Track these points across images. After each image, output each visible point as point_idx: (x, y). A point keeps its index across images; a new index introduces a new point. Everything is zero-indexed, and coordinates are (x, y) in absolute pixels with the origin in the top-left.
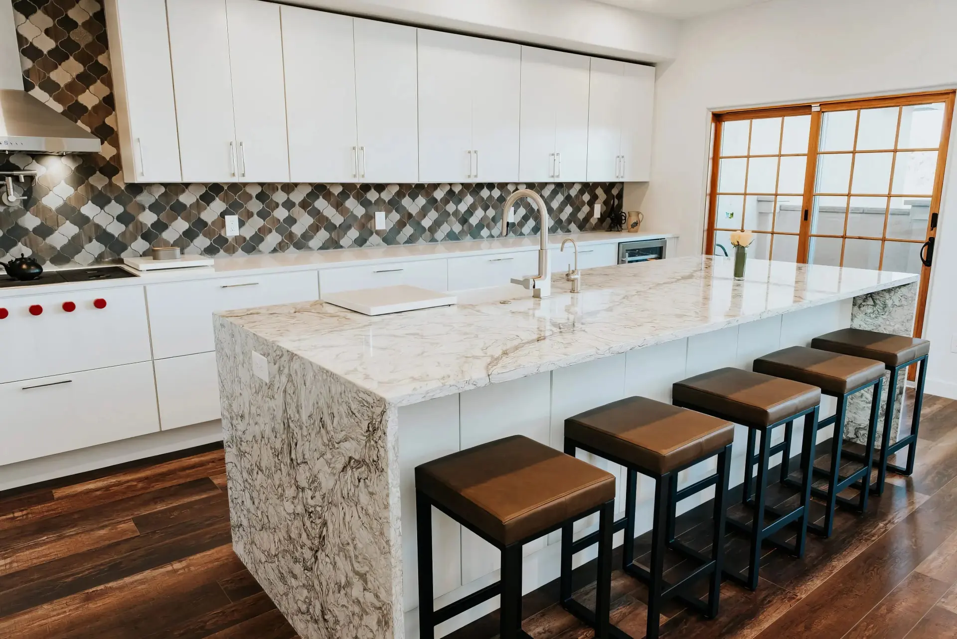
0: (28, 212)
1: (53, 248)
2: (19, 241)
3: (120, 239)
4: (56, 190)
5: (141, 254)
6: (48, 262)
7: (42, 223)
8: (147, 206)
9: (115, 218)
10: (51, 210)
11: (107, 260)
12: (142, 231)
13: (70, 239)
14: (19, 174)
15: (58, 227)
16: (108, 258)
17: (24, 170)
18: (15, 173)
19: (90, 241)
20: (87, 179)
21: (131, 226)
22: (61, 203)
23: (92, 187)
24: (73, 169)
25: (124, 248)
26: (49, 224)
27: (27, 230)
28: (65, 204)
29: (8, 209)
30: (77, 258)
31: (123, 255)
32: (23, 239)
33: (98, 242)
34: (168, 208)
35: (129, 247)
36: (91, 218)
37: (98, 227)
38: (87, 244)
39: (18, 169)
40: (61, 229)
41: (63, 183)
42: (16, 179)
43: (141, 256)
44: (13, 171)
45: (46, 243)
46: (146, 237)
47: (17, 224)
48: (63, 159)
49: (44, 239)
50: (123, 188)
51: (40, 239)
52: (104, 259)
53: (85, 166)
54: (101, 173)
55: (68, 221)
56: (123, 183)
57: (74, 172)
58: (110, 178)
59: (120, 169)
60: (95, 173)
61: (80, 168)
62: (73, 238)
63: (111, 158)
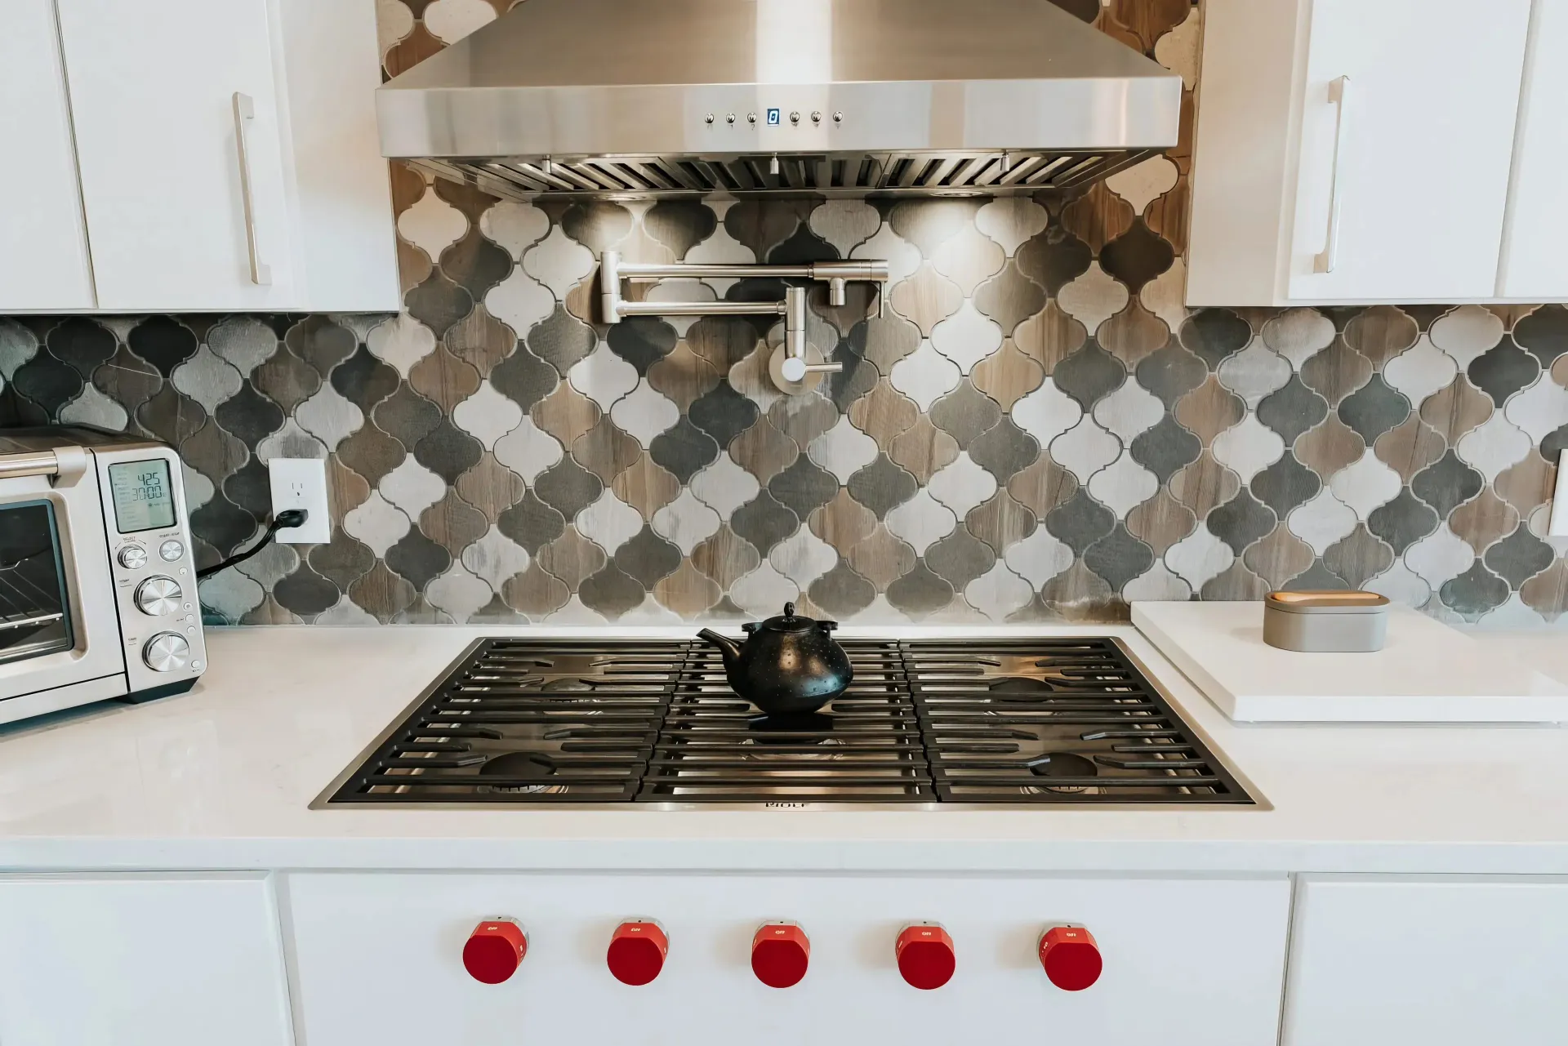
0: (844, 418)
1: (904, 549)
2: (803, 520)
3: (1132, 531)
4: (942, 336)
5: (1197, 588)
6: (881, 600)
7: (881, 456)
8: (1253, 401)
9: (1127, 445)
10: (913, 409)
11: (1072, 604)
12: (1215, 503)
13: (961, 518)
14: (833, 276)
15: (930, 473)
16: (1076, 598)
17: (849, 260)
18: (820, 272)
19: (1028, 530)
20: (1054, 294)
21: (1178, 480)
22: (951, 381)
23: (1066, 320)
24: (1010, 253)
25: (1140, 561)
26: (903, 460)
27: (831, 479)
28: (965, 390)
29: (785, 402)
30: (975, 589)
31: (1131, 591)
32: (815, 513)
33: (1054, 534)
34: (1333, 411)
35: (1159, 561)
36: (1044, 445)
37: (1061, 477)
38: (1015, 540)
39: (830, 255)
40: (937, 483)
41: (969, 306)
42: (820, 293)
43: (1194, 598)
44: (809, 263)
45: (883, 534)
46: (1225, 524)
47: (803, 457)
48: (985, 211)
49: (880, 518)
50: (1175, 329)
51: (867, 512)
52: (1062, 600)
53: (1050, 241)
54: (1107, 267)
55: (964, 455)
56: (1178, 308)
57: (1013, 265)
58: (1134, 289)
59: (1176, 251)
60: (1083, 267)
61: (1034, 249)
62: (973, 515)
63: (1150, 208)
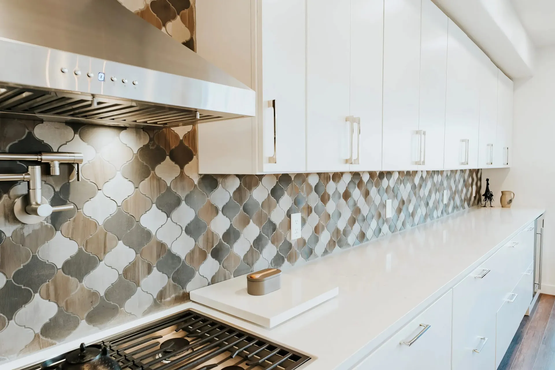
0: (59, 233)
1: (94, 294)
2: (35, 292)
3: (187, 263)
4: (108, 189)
5: (210, 280)
6: (83, 323)
7: (80, 250)
8: (220, 208)
9: (184, 229)
10: (96, 225)
11: (168, 299)
12: (213, 246)
13: (121, 272)
14: (52, 161)
15: (105, 253)
16: (170, 296)
17: (58, 152)
18: (46, 158)
19: (149, 270)
20: (153, 169)
21: (201, 239)
22: (113, 209)
23: (159, 179)
24: (135, 152)
25: (191, 275)
26: (91, 251)
27: (53, 266)
28: (119, 213)
29: (22, 229)
30: (129, 305)
31: (189, 288)
32: (43, 287)
33: (160, 271)
34: (241, 208)
35: (197, 272)
36: (154, 233)
37: (162, 246)
38: (145, 277)
39: (48, 150)
40: (109, 258)
41: (119, 174)
42: (46, 169)
43: (209, 285)
44: (40, 153)
45: (82, 289)
46: (217, 254)
47: (35, 258)
48: (123, 133)
49: (81, 281)
50: (196, 183)
51: (73, 280)
52: (164, 299)
53: (151, 148)
54: (172, 159)
55: (121, 242)
56: (197, 175)
57: (136, 157)
58: (182, 168)
59: (194, 154)
60: (164, 159)
61: (144, 151)
62: (126, 271)
63: (185, 136)
